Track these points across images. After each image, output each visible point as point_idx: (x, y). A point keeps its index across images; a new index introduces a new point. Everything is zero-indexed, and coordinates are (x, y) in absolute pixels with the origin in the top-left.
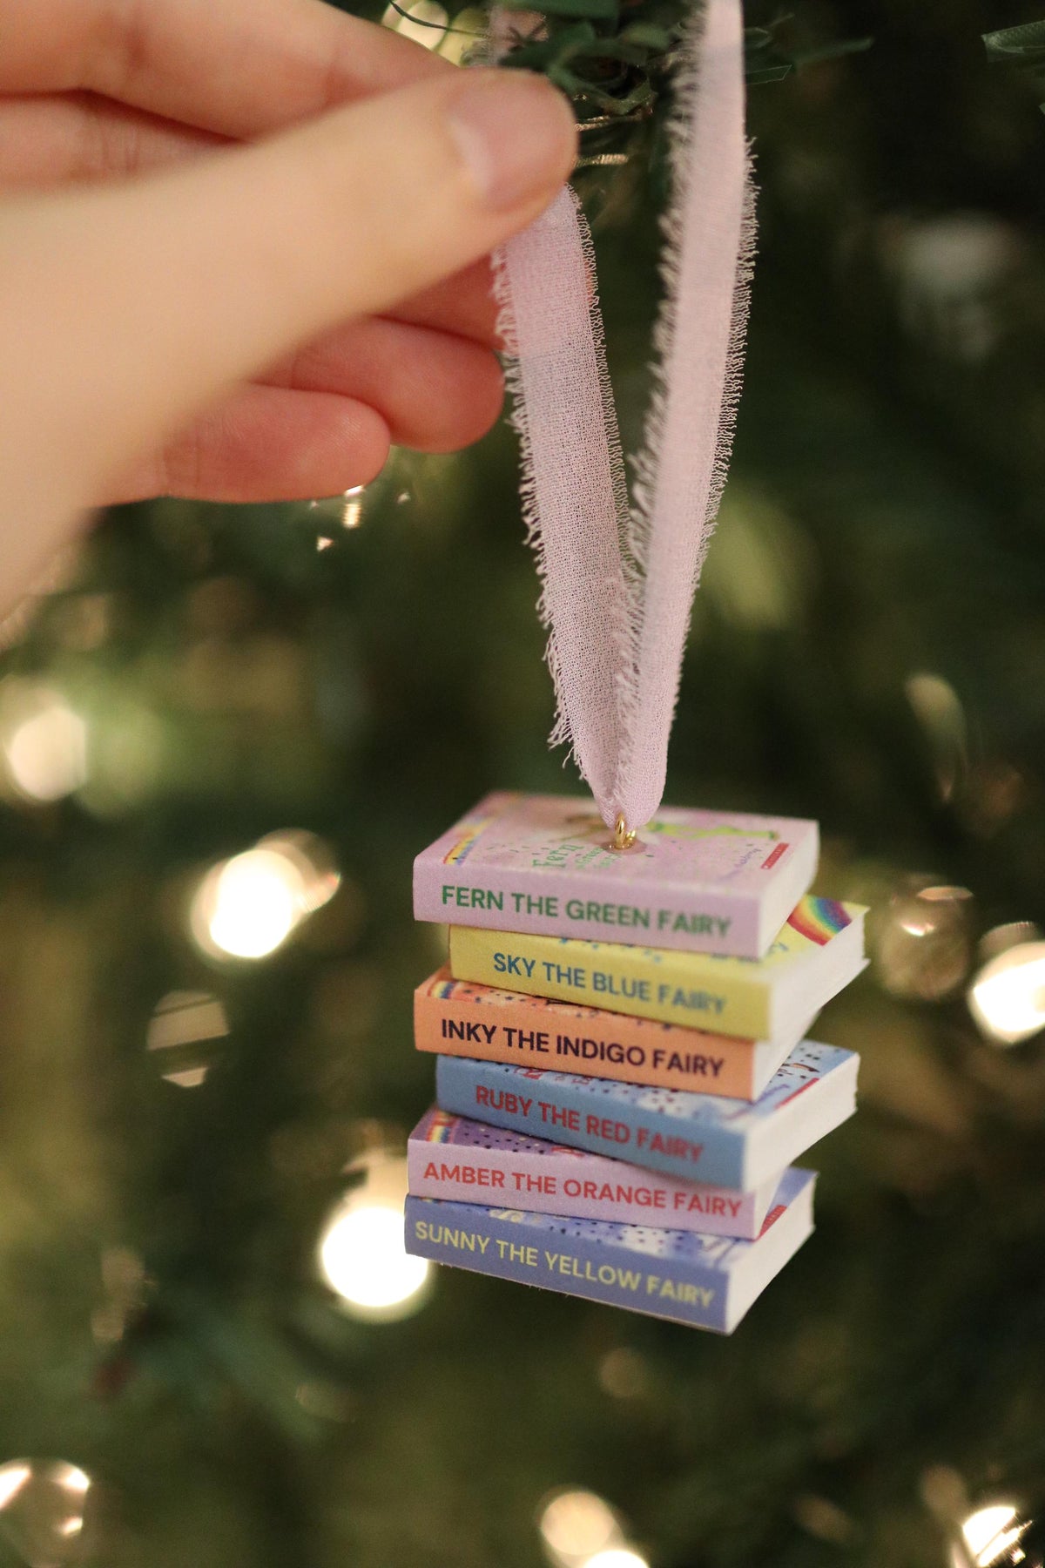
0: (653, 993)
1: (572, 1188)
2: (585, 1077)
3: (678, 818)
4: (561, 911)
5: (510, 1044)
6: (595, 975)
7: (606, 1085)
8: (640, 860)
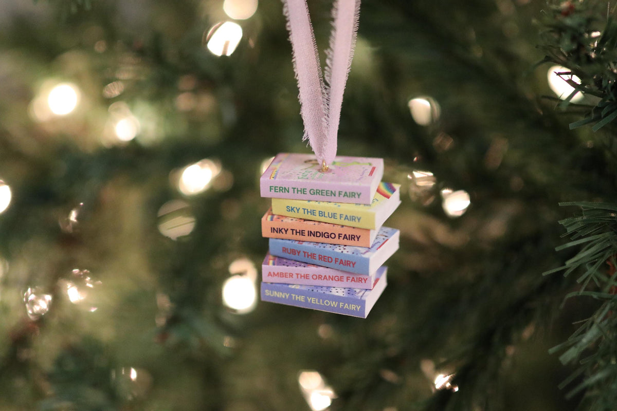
0: (338, 216)
1: (315, 277)
2: (317, 243)
3: (341, 159)
4: (308, 192)
5: (293, 234)
6: (319, 212)
7: (324, 245)
8: (330, 175)
